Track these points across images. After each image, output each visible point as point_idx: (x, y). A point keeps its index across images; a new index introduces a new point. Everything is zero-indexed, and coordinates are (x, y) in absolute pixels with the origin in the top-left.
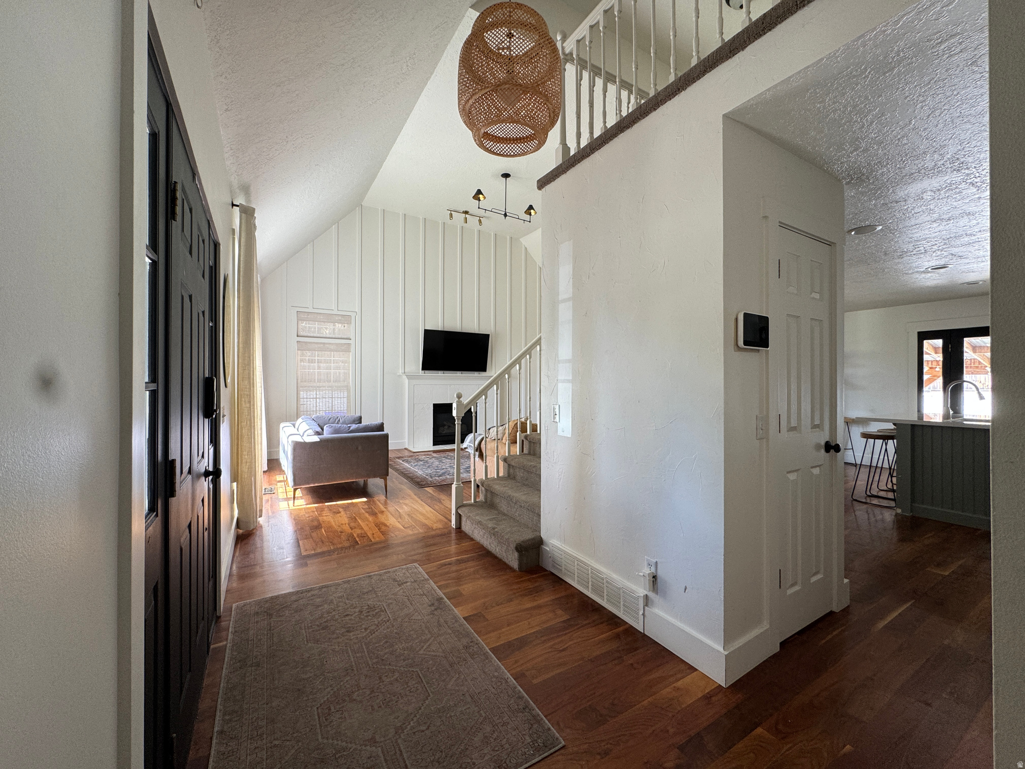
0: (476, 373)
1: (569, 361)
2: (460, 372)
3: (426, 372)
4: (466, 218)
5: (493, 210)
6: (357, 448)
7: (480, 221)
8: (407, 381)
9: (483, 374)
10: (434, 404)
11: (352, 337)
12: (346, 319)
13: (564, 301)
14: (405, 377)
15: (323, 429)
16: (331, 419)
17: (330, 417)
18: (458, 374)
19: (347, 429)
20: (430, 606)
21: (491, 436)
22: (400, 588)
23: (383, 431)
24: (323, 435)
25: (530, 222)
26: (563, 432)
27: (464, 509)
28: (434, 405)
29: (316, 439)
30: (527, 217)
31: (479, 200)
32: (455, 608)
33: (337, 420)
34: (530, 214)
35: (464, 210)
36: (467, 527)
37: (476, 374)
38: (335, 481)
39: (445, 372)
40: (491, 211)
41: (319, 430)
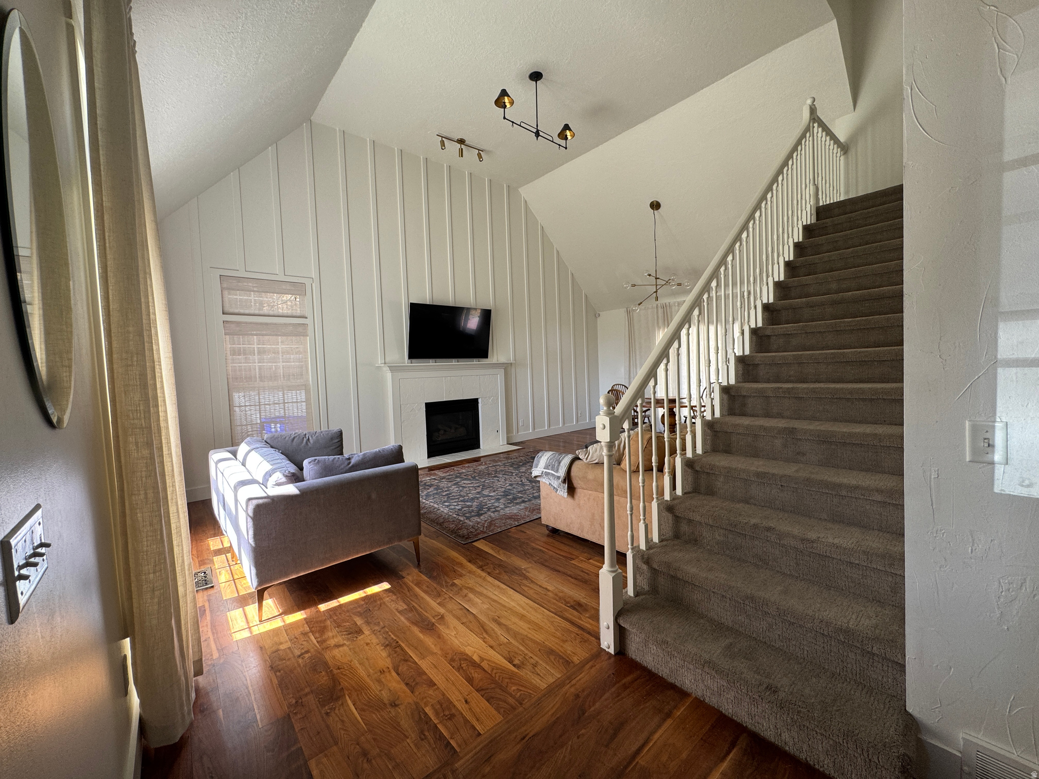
0: (475, 360)
3: (414, 360)
4: (462, 149)
5: (522, 124)
6: (369, 498)
7: (480, 156)
8: (389, 375)
9: (484, 361)
10: (426, 403)
11: (308, 313)
12: (297, 288)
14: (386, 369)
15: (301, 469)
16: (295, 439)
17: (292, 437)
18: (454, 362)
23: (402, 461)
24: (304, 480)
25: (566, 148)
28: (428, 405)
29: (291, 489)
30: (563, 142)
31: (505, 107)
34: (566, 138)
35: (459, 137)
37: (475, 362)
38: (334, 561)
39: (438, 360)
40: (520, 126)
41: (292, 468)
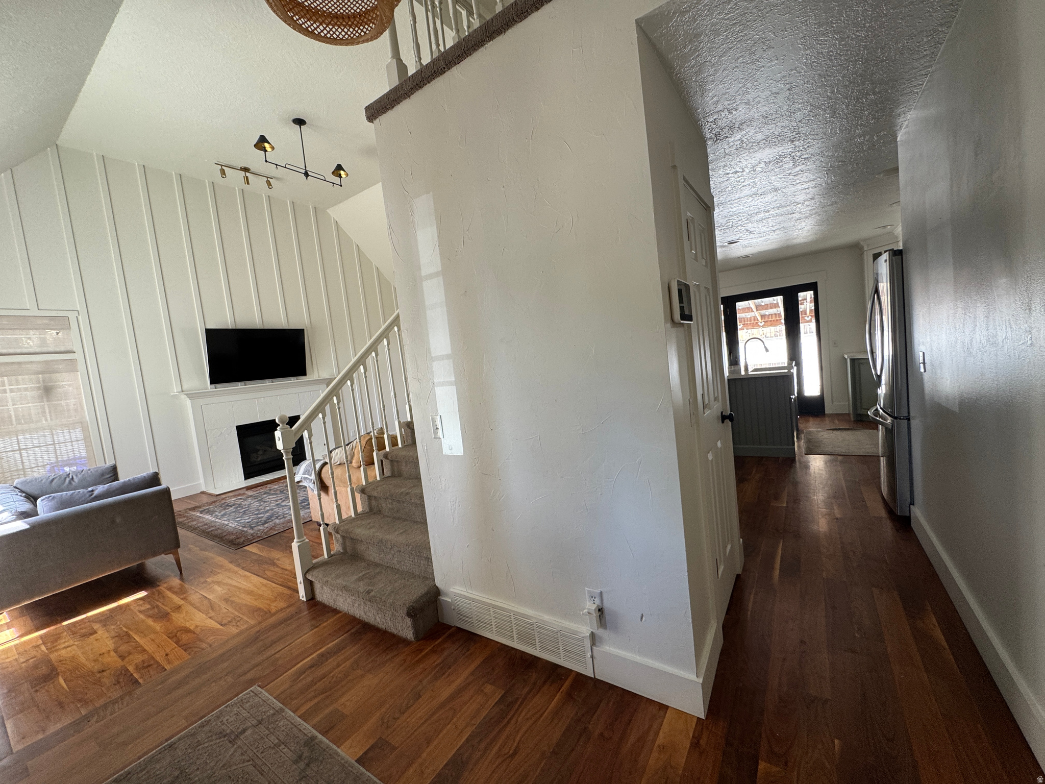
0: (292, 378)
1: (448, 357)
2: (270, 380)
3: (218, 385)
4: (247, 177)
5: (287, 166)
6: (113, 521)
7: (269, 183)
8: (188, 402)
9: (302, 379)
10: (237, 427)
11: (77, 347)
12: (60, 322)
13: (431, 276)
14: (183, 397)
15: (36, 506)
16: (55, 481)
17: (51, 478)
18: (267, 383)
19: (88, 495)
20: (296, 762)
21: (334, 460)
22: (235, 746)
23: (160, 485)
24: (37, 515)
25: (341, 186)
26: (451, 449)
27: (315, 572)
28: (238, 428)
29: (22, 525)
30: (336, 180)
31: (266, 151)
32: (338, 747)
33: (68, 480)
34: (340, 176)
35: (243, 166)
36: (324, 595)
37: (293, 380)
39: (247, 382)
40: (286, 167)
41: (26, 506)
